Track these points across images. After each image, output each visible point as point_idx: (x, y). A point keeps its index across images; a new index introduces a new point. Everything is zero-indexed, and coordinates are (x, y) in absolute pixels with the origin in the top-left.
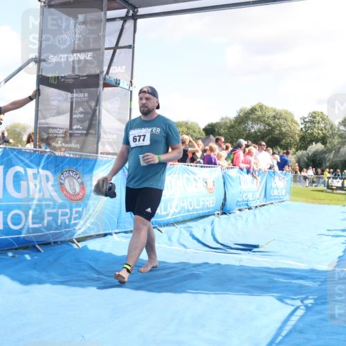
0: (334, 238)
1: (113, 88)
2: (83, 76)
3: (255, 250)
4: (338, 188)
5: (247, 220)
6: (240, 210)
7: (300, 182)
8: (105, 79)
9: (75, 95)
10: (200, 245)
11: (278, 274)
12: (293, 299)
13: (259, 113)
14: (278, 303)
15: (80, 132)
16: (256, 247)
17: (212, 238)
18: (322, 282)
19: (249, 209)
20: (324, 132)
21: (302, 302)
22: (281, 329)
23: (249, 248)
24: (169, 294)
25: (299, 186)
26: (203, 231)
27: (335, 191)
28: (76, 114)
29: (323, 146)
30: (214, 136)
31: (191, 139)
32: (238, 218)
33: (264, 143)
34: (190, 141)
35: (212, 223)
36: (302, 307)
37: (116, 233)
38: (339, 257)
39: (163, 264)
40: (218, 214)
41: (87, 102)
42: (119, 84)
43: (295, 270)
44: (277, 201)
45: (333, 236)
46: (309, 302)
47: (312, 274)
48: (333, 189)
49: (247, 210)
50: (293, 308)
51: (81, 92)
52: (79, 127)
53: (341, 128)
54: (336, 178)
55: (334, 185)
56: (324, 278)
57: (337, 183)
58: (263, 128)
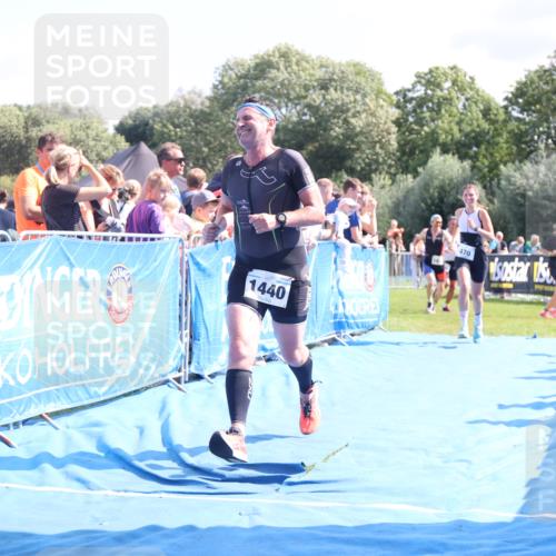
0: (514, 429)
3: (294, 478)
4: (519, 287)
7: (409, 273)
13: (281, 75)
16: (298, 468)
19: (269, 360)
20: (464, 126)
23: (278, 474)
25: (405, 285)
26: (138, 435)
27: (506, 297)
29: (467, 164)
30: (152, 146)
31: (86, 162)
34: (80, 169)
35: (163, 408)
40: (178, 380)
43: (413, 528)
44: (348, 332)
45: (508, 424)
48: (499, 291)
49: (263, 363)
53: (515, 114)
54: (510, 259)
55: (508, 280)
56: (495, 542)
57: (514, 273)
58: (295, 119)
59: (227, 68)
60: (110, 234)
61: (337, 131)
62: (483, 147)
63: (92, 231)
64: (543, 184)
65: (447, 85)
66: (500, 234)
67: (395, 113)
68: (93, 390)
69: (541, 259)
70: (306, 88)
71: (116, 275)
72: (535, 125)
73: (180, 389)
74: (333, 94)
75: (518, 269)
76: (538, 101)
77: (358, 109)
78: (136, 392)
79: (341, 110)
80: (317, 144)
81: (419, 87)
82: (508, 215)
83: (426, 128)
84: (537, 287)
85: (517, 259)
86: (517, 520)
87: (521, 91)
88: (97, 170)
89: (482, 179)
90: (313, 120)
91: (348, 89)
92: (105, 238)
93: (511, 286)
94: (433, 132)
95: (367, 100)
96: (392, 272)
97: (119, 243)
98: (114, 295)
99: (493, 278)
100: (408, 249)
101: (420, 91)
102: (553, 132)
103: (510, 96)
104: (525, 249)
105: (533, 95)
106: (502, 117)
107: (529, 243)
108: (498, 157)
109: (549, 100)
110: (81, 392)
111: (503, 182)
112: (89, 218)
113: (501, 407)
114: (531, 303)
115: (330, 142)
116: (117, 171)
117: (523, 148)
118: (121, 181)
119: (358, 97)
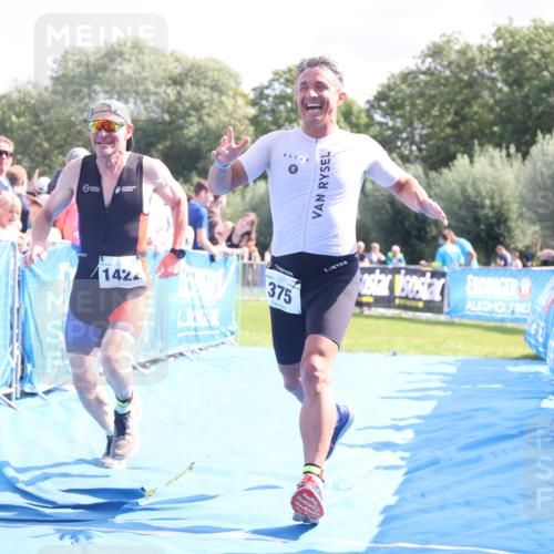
4: (379, 301)
16: (138, 493)
27: (366, 311)
38: (387, 509)
40: (9, 396)
44: (196, 347)
48: (359, 304)
53: (378, 117)
54: (370, 271)
55: (369, 293)
57: (375, 285)
61: (193, 130)
66: (362, 243)
69: (403, 272)
72: (396, 131)
73: (10, 406)
74: (189, 91)
75: (379, 281)
76: (401, 106)
77: (214, 107)
79: (198, 107)
80: (168, 144)
81: (276, 85)
82: (369, 223)
84: (397, 301)
85: (378, 271)
86: (370, 550)
87: (381, 96)
90: (167, 117)
91: (206, 86)
93: (371, 300)
95: (224, 98)
100: (263, 259)
101: (278, 89)
102: (417, 138)
103: (372, 98)
105: (396, 100)
106: (364, 120)
107: (390, 254)
109: (414, 105)
113: (359, 430)
114: (392, 318)
115: (183, 142)
119: (215, 95)
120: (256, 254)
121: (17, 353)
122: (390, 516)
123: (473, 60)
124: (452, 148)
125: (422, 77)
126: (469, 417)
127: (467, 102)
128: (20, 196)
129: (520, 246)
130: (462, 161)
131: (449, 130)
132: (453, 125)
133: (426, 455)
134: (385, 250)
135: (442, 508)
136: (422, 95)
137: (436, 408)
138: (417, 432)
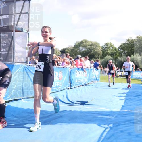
0: (120, 97)
1: (20, 32)
2: (5, 26)
3: (86, 104)
4: (120, 76)
5: (82, 91)
6: (78, 86)
7: (103, 73)
8: (16, 28)
9: (1, 35)
10: (62, 102)
11: (97, 114)
12: (104, 125)
14: (98, 127)
15: (5, 52)
16: (87, 102)
17: (67, 99)
18: (116, 116)
19: (82, 86)
20: (112, 51)
21: (108, 126)
22: (100, 138)
23: (84, 103)
24: (49, 125)
25: (103, 75)
26: (63, 97)
27: (118, 77)
28: (3, 44)
29: (112, 57)
31: (56, 56)
32: (78, 90)
33: (88, 57)
34: (55, 57)
35: (67, 93)
36: (109, 128)
37: (23, 99)
39: (46, 112)
40: (69, 88)
41: (8, 38)
42: (23, 30)
46: (111, 125)
47: (111, 113)
48: (117, 76)
49: (81, 86)
50: (104, 129)
51: (5, 34)
52: (4, 50)
53: (120, 50)
54: (119, 71)
56: (117, 114)
57: (119, 73)
58: (86, 50)
59: (77, 42)
60: (59, 66)
61: (93, 52)
62: (115, 55)
63: (57, 66)
64: (124, 60)
65: (109, 45)
66: (117, 68)
67: (101, 49)
68: (56, 89)
69: (123, 72)
70: (88, 46)
71: (60, 72)
72: (122, 52)
73: (69, 90)
76: (123, 48)
77: (96, 49)
78: (63, 90)
79: (94, 49)
80: (90, 54)
82: (118, 65)
83: (106, 52)
84: (123, 76)
86: (120, 111)
87: (120, 47)
88: (58, 57)
89: (115, 59)
91: (95, 46)
92: (59, 67)
94: (107, 52)
95: (98, 47)
96: (101, 73)
97: (60, 68)
98: (60, 76)
99: (116, 74)
101: (105, 46)
102: (125, 53)
104: (121, 70)
106: (118, 50)
108: (117, 56)
109: (125, 48)
110: (54, 90)
111: (118, 60)
112: (56, 64)
113: (118, 94)
114: (122, 78)
115: (92, 54)
116: (60, 57)
117: (121, 55)
118: (61, 59)
120: (102, 69)
121: (70, 83)
122: (123, 106)
123: (134, 41)
124: (131, 54)
125: (126, 44)
126: (134, 92)
127: (133, 47)
128: (70, 61)
129: (141, 68)
130: (132, 56)
131: (130, 51)
132: (131, 51)
133: (128, 97)
134: (121, 68)
135: (131, 105)
136: (126, 46)
137: (129, 91)
138: (126, 94)
